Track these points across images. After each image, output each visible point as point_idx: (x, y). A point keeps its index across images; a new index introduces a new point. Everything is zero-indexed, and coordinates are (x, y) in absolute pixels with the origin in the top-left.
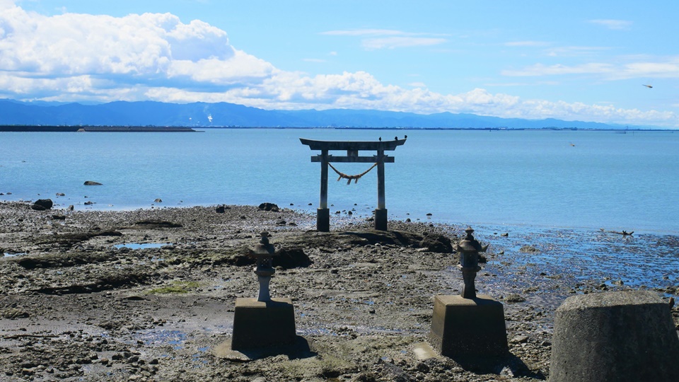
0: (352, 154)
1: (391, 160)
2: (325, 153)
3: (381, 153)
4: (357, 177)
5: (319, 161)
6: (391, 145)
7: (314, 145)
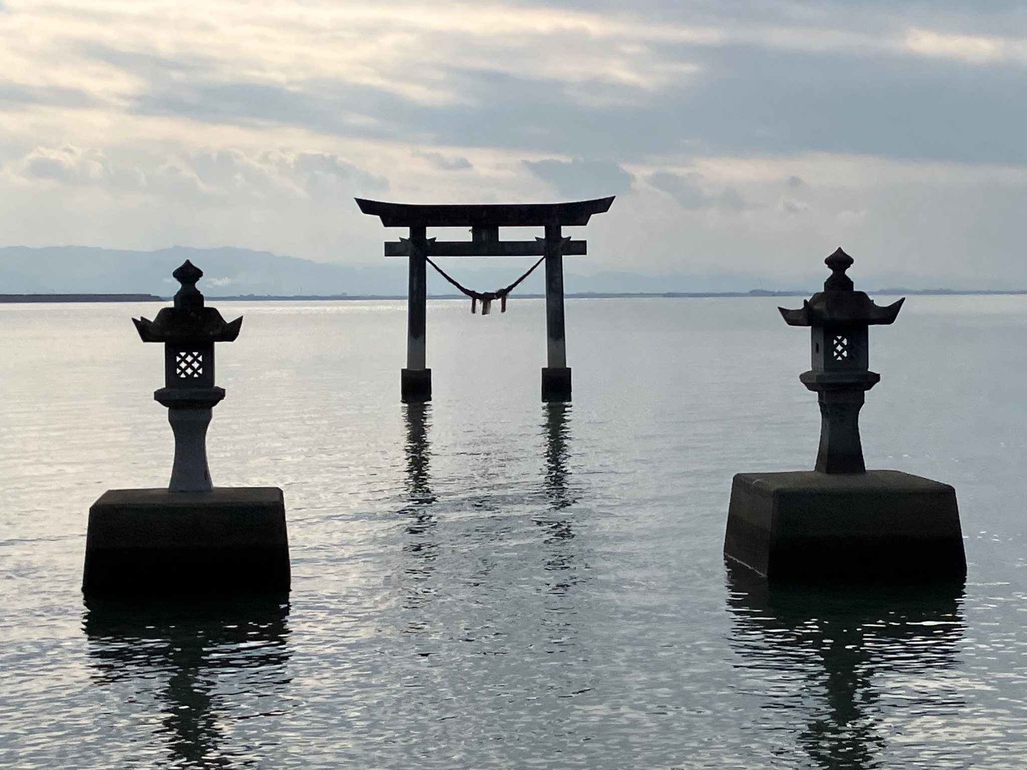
0: (484, 236)
1: (580, 248)
2: (418, 233)
3: (553, 233)
4: (503, 294)
5: (402, 253)
6: (577, 212)
7: (392, 214)
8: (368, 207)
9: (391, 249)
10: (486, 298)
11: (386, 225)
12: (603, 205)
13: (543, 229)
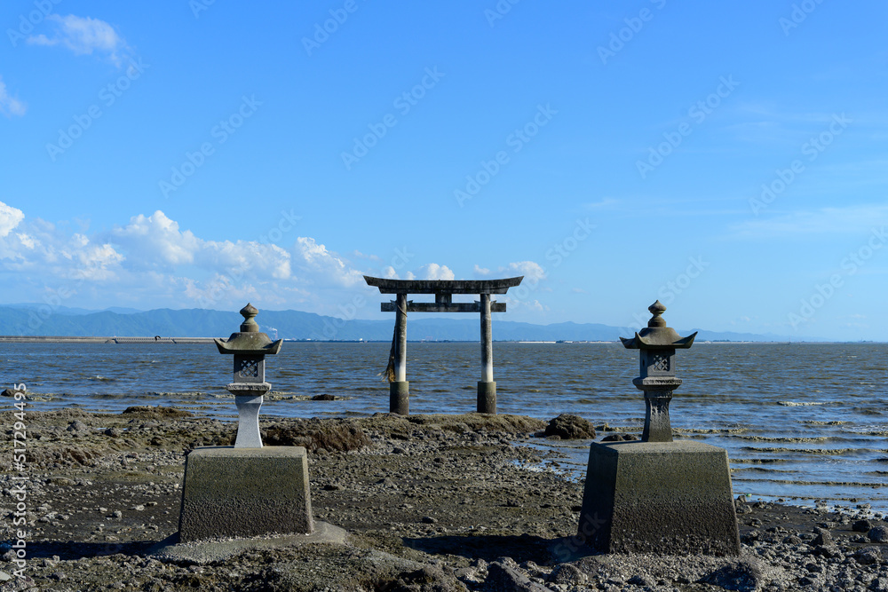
0: (443, 300)
2: (401, 298)
3: (485, 298)
5: (392, 310)
6: (499, 286)
7: (386, 286)
8: (371, 281)
9: (385, 307)
11: (382, 292)
12: (517, 281)
13: (479, 295)
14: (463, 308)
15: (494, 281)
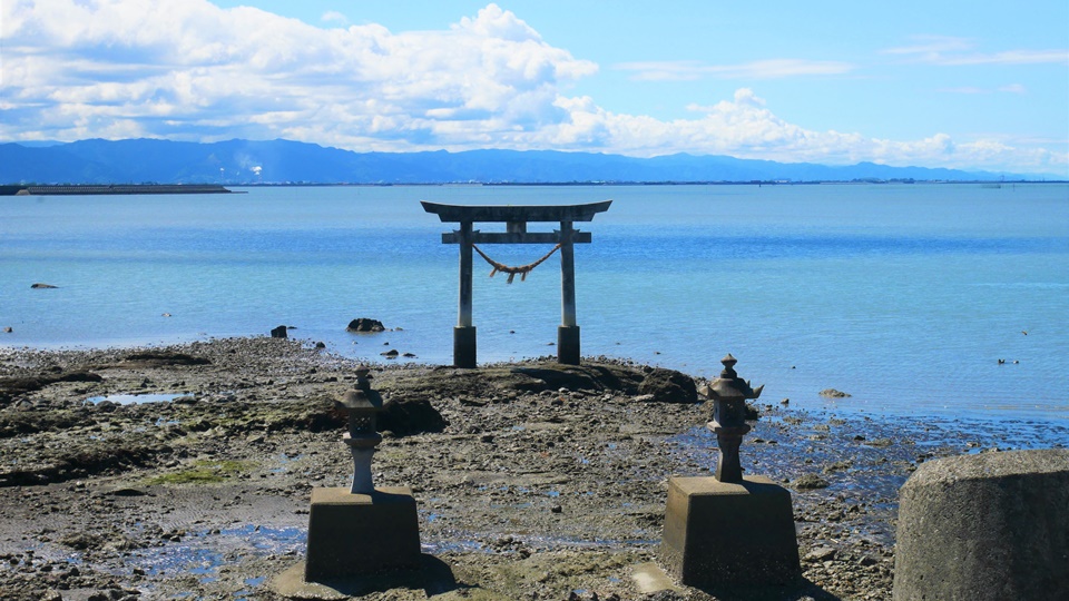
0: (516, 229)
1: (586, 238)
2: (466, 227)
3: (566, 227)
4: (525, 270)
5: (455, 241)
6: (585, 212)
7: (447, 213)
8: (429, 208)
9: (447, 239)
10: (512, 272)
11: (443, 221)
12: (604, 207)
13: (559, 223)
14: (539, 238)
15: (577, 206)
